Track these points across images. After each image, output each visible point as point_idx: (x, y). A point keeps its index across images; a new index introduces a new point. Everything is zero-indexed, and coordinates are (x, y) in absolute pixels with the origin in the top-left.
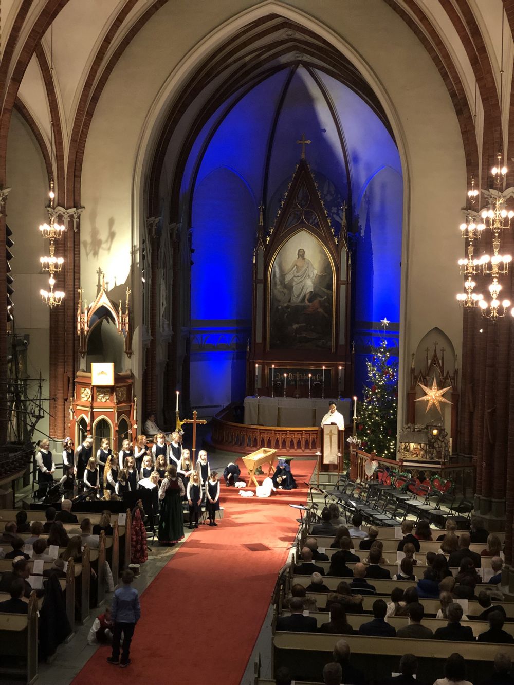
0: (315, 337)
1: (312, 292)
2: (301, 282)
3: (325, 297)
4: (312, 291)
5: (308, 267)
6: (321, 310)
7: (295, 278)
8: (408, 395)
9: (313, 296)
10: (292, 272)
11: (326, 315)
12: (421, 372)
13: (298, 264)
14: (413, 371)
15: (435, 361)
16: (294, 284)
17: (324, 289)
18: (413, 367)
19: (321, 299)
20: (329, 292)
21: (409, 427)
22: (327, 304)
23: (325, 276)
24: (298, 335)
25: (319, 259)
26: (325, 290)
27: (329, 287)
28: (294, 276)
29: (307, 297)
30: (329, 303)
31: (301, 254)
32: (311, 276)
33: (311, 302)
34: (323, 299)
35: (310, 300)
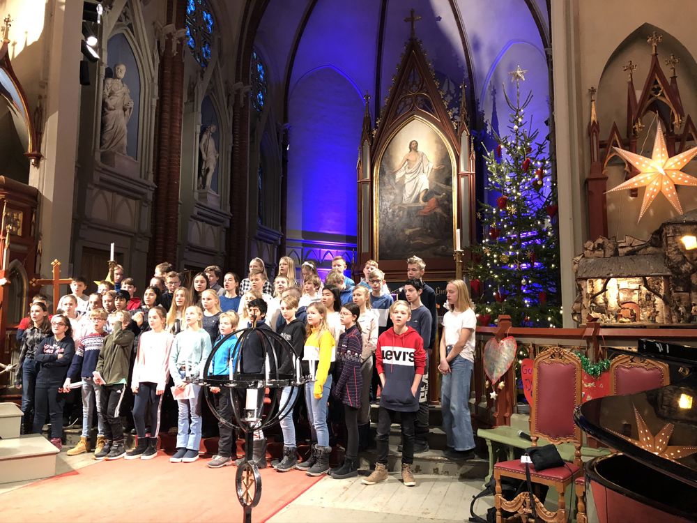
0: (432, 243)
1: (427, 190)
2: (414, 178)
3: (444, 194)
4: (428, 188)
5: (422, 161)
6: (439, 210)
7: (406, 175)
8: (586, 183)
9: (428, 195)
10: (403, 168)
11: (446, 216)
12: (615, 129)
13: (409, 158)
14: (593, 129)
15: (656, 83)
16: (406, 181)
17: (441, 185)
18: (593, 118)
19: (439, 197)
20: (448, 187)
21: (601, 246)
22: (446, 203)
23: (444, 169)
24: (411, 242)
25: (436, 150)
26: (444, 186)
27: (448, 181)
28: (406, 173)
29: (422, 196)
30: (448, 201)
31: (413, 147)
32: (426, 171)
33: (427, 201)
34: (441, 196)
35: (425, 199)
